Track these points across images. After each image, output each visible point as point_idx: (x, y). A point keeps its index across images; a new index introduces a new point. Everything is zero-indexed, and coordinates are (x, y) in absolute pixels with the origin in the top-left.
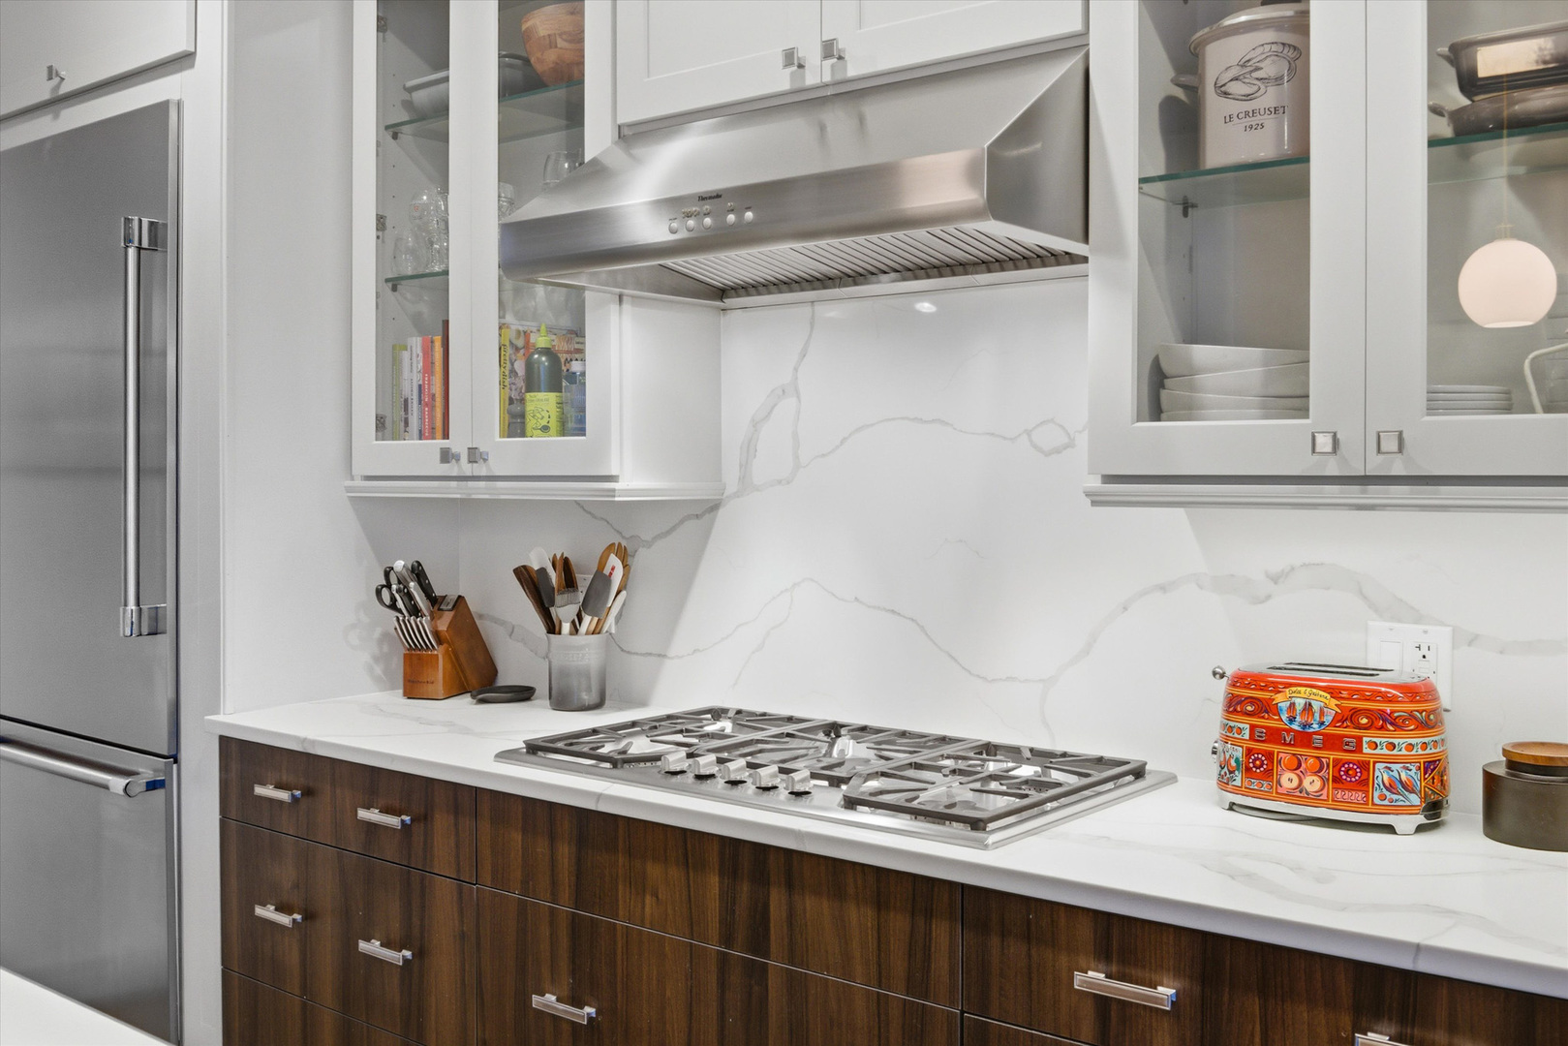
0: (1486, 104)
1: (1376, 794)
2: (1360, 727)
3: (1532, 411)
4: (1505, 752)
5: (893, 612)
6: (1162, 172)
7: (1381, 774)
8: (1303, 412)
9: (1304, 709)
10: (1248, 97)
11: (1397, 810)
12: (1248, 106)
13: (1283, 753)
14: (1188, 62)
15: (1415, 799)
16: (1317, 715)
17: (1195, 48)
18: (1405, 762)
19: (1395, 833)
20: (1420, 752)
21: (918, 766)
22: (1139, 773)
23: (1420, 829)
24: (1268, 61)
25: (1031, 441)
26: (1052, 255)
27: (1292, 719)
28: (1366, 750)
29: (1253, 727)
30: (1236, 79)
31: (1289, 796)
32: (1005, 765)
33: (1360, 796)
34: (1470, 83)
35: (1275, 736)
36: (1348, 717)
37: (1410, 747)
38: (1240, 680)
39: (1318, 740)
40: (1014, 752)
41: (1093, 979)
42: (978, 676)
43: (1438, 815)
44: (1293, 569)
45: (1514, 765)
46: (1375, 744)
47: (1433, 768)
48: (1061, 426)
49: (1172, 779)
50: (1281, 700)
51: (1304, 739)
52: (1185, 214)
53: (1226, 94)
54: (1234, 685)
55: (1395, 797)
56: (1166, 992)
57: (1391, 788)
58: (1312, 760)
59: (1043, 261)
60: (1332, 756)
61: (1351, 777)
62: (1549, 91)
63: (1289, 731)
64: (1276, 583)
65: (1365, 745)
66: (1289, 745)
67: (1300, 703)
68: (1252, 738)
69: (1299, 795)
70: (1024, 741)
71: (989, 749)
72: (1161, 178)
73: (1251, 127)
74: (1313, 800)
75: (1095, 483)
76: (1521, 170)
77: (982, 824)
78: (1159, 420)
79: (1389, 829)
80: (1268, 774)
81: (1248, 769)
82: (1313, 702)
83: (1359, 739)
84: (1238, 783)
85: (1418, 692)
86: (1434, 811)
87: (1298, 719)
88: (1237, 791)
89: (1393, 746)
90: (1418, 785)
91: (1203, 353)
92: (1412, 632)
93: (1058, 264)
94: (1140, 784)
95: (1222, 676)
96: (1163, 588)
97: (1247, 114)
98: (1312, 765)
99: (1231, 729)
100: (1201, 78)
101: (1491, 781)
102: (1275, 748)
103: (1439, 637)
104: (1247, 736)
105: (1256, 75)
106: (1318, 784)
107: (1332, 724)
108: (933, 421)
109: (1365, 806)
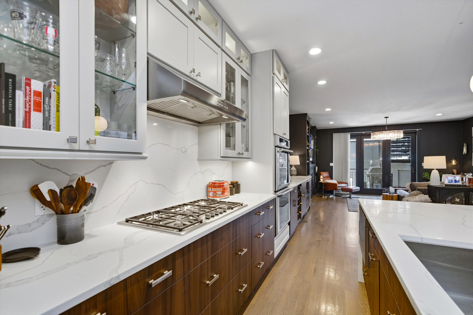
5: (159, 184)
25: (181, 150)
35: (224, 189)
42: (174, 193)
44: (207, 169)
48: (185, 148)
50: (224, 185)
64: (205, 172)
96: (196, 174)
108: (167, 145)
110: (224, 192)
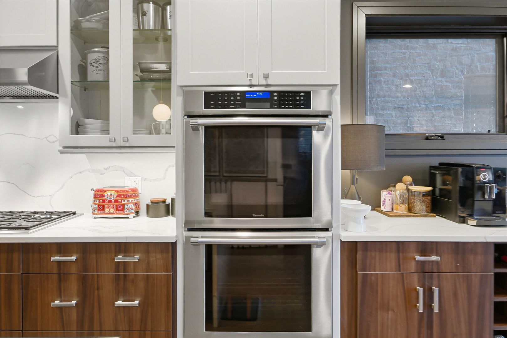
0: (146, 75)
1: (125, 211)
2: (122, 198)
3: (153, 134)
4: (150, 200)
6: (79, 80)
7: (126, 207)
8: (109, 134)
9: (110, 196)
10: (97, 67)
11: (129, 214)
12: (97, 69)
13: (106, 205)
14: (84, 57)
15: (133, 211)
16: (113, 196)
17: (86, 54)
18: (131, 204)
19: (129, 218)
20: (134, 202)
21: (13, 218)
22: (74, 213)
23: (134, 217)
24: (102, 60)
25: (47, 140)
26: (52, 96)
27: (108, 198)
28: (123, 202)
29: (99, 200)
30: (94, 62)
31: (107, 214)
32: (39, 216)
33: (122, 212)
34: (142, 71)
35: (104, 201)
36: (119, 196)
37: (132, 201)
38: (97, 191)
39: (113, 201)
40: (42, 213)
41: (56, 258)
42: (33, 196)
43: (138, 214)
44: (110, 167)
45: (152, 202)
46: (125, 201)
47: (137, 205)
48: (55, 136)
49: (83, 214)
50: (105, 194)
51: (110, 201)
52: (85, 90)
53: (92, 65)
54: (95, 192)
55: (129, 211)
56: (74, 258)
57: (128, 209)
58: (112, 206)
59: (49, 98)
60: (116, 204)
61: (120, 208)
62: (157, 74)
63: (107, 200)
64: (106, 170)
65: (123, 201)
66: (107, 203)
67: (109, 194)
68: (99, 202)
69: (109, 213)
70: (45, 210)
71: (35, 213)
72: (78, 82)
73: (98, 73)
74: (112, 214)
75: (61, 148)
76: (154, 89)
77: (28, 228)
78: (78, 135)
79: (128, 218)
80: (103, 210)
81: (98, 209)
82: (112, 194)
83: (121, 200)
84: (96, 212)
85: (134, 190)
86: (137, 213)
87: (109, 197)
88: (96, 214)
89: (128, 201)
90: (133, 208)
91: (87, 121)
92: (133, 179)
93: (54, 99)
94: (75, 216)
95: (93, 190)
96: (81, 173)
97: (97, 70)
98: (112, 207)
99: (94, 201)
100: (87, 62)
101: (148, 205)
102: (104, 204)
103: (139, 179)
104: (98, 202)
105: (98, 62)
106: (113, 210)
107: (116, 198)
108: (20, 134)
109: (122, 214)
110: (103, 206)
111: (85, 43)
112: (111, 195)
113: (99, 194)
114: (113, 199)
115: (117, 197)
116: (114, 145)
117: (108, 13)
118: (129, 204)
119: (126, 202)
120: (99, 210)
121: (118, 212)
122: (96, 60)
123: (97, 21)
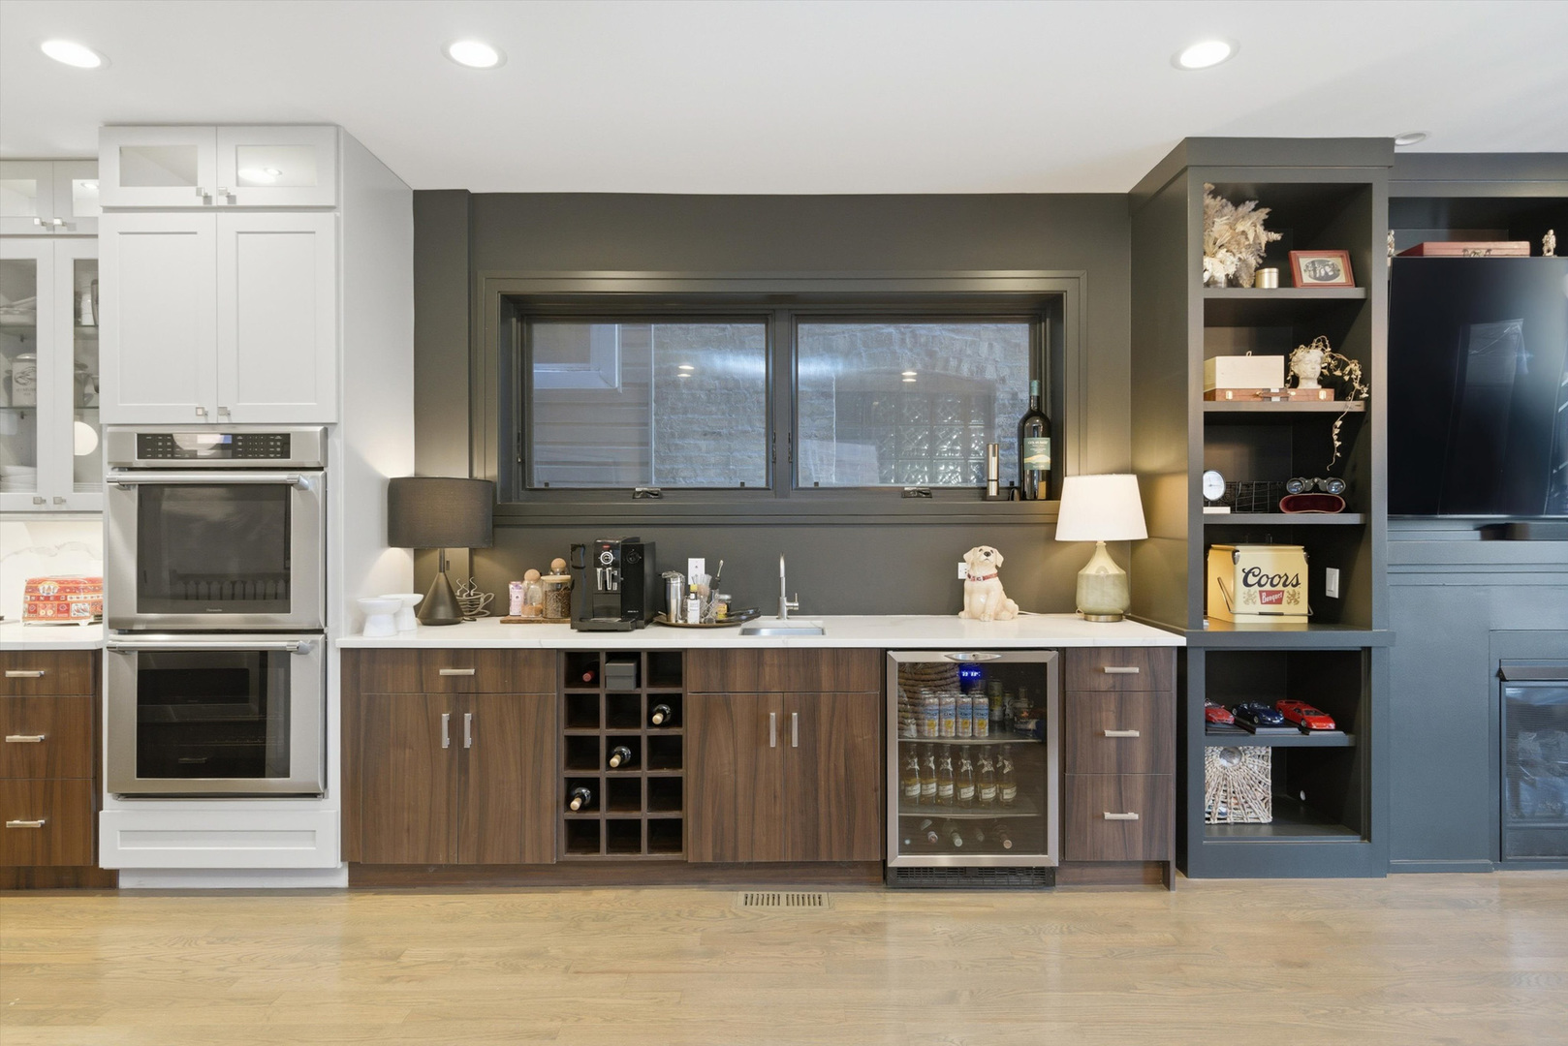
1: (73, 614)
2: (67, 592)
7: (73, 607)
8: (37, 490)
10: (24, 384)
11: (81, 618)
12: (25, 387)
13: (41, 604)
15: (89, 614)
16: (52, 590)
18: (83, 603)
19: (81, 626)
20: (89, 599)
23: (90, 624)
24: (32, 372)
28: (69, 599)
29: (32, 597)
31: (43, 618)
33: (67, 615)
35: (38, 598)
36: (62, 589)
37: (85, 598)
38: (30, 582)
39: (51, 599)
44: (65, 544)
46: (71, 598)
47: (97, 604)
50: (41, 587)
51: (47, 598)
52: (22, 417)
53: (18, 381)
54: (27, 584)
55: (80, 614)
57: (78, 611)
58: (50, 605)
60: (57, 602)
61: (64, 609)
63: (43, 596)
64: (58, 549)
66: (43, 601)
67: (46, 587)
69: (46, 617)
73: (25, 394)
74: (51, 618)
79: (77, 624)
80: (36, 612)
82: (51, 587)
83: (66, 597)
85: (94, 580)
86: (98, 617)
87: (46, 592)
89: (78, 598)
90: (90, 609)
95: (24, 581)
97: (24, 390)
98: (50, 607)
99: (25, 599)
100: (13, 376)
102: (37, 602)
104: (30, 600)
105: (27, 377)
106: (52, 613)
107: (57, 593)
109: (68, 618)
110: (36, 605)
111: (22, 340)
112: (49, 589)
113: (32, 587)
114: (52, 594)
115: (59, 590)
116: (43, 508)
117: (35, 300)
118: (79, 602)
119: (75, 599)
120: (29, 612)
121: (60, 615)
122: (23, 373)
123: (22, 313)
